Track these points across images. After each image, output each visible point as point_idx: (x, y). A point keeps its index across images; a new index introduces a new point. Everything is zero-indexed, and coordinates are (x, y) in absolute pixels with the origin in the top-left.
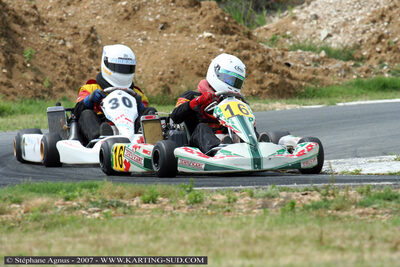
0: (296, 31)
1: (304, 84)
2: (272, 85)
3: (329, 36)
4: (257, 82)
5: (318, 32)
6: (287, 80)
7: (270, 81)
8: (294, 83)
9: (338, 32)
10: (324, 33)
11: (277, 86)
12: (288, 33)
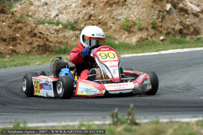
0: (34, 12)
1: (57, 45)
2: (38, 46)
3: (57, 15)
4: (29, 44)
5: (49, 13)
6: (47, 43)
7: (37, 43)
8: (51, 44)
9: (62, 13)
10: (53, 14)
11: (42, 46)
12: (30, 14)
